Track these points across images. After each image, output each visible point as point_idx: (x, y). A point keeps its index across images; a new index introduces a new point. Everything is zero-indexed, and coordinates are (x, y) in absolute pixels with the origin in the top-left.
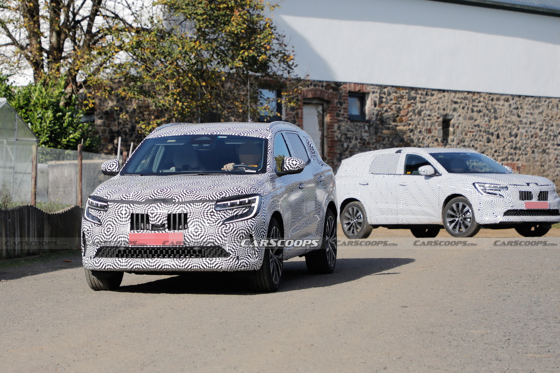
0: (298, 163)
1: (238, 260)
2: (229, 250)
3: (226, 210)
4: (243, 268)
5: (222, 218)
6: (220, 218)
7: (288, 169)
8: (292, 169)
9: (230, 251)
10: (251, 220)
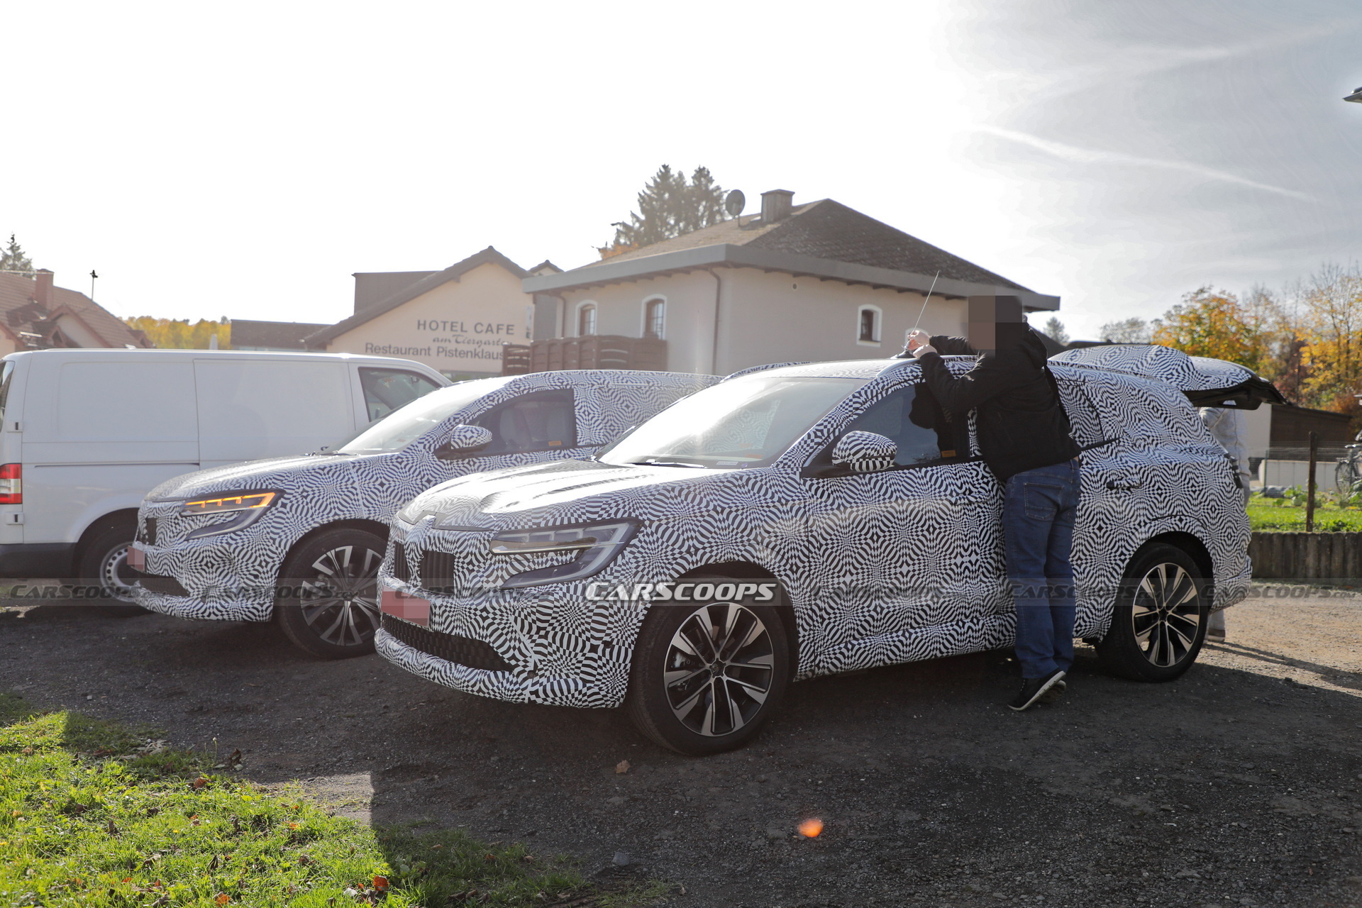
0: (475, 435)
1: (204, 603)
2: (186, 584)
3: (196, 516)
4: (213, 617)
5: (186, 529)
6: (184, 529)
7: (457, 447)
8: (464, 446)
9: (188, 588)
10: (232, 535)
